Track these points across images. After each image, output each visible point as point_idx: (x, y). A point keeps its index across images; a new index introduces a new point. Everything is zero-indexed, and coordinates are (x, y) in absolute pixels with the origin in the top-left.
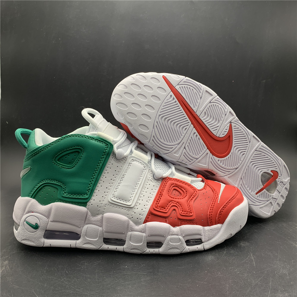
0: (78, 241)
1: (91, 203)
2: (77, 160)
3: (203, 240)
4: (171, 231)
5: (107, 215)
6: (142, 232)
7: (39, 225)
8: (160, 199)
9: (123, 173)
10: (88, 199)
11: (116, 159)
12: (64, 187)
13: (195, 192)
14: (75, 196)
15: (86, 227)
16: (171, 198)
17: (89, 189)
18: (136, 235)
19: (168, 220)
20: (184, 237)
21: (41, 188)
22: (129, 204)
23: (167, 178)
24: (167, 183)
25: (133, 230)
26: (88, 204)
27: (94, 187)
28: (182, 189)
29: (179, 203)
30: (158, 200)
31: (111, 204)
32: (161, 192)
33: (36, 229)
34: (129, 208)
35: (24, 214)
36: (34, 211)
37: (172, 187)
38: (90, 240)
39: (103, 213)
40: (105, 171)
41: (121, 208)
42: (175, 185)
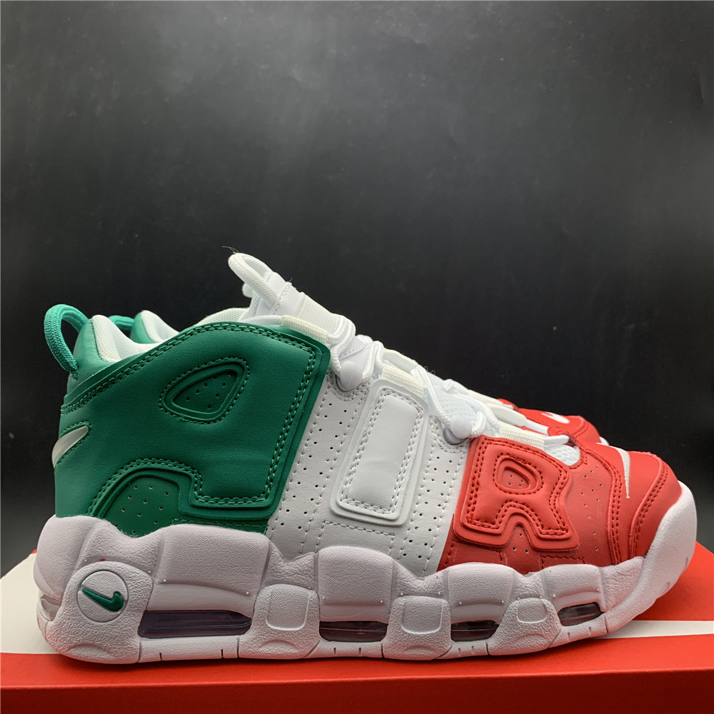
0: (243, 638)
1: (278, 522)
2: (230, 398)
3: (603, 605)
4: (520, 587)
5: (329, 552)
6: (437, 596)
7: (126, 598)
8: (476, 496)
9: (365, 428)
10: (270, 509)
11: (338, 390)
12: (196, 477)
13: (563, 473)
14: (231, 503)
15: (268, 591)
16: (505, 492)
17: (271, 480)
18: (418, 607)
19: (508, 556)
20: (553, 600)
21: (127, 486)
22: (390, 515)
23: (482, 440)
24: (483, 453)
25: (409, 592)
26: (272, 522)
27: (285, 473)
28: (527, 465)
29: (528, 507)
30: (471, 499)
31: (339, 520)
32: (474, 478)
33: (117, 610)
34: (393, 526)
35: (77, 567)
36: (109, 557)
37: (501, 462)
38: (280, 632)
39: (316, 547)
40: (310, 425)
41: (370, 528)
42: (508, 457)
